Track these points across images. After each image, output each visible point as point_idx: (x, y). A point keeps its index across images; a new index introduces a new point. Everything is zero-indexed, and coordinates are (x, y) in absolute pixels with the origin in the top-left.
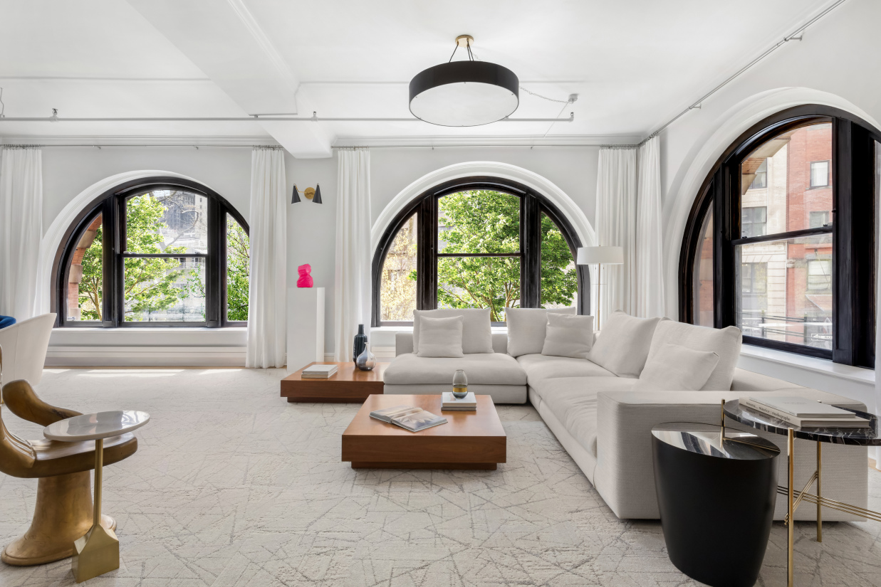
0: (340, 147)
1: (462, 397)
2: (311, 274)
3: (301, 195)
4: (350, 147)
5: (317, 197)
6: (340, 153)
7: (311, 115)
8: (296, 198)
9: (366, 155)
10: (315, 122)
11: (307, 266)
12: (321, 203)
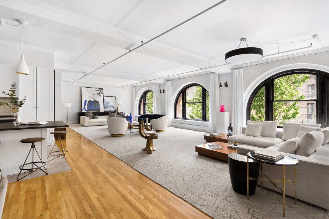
0: (233, 69)
1: (237, 145)
2: (224, 108)
3: (223, 85)
4: (237, 68)
5: (226, 85)
6: (234, 71)
7: (214, 66)
8: (221, 86)
9: (241, 70)
10: (215, 67)
11: (223, 105)
12: (228, 87)
